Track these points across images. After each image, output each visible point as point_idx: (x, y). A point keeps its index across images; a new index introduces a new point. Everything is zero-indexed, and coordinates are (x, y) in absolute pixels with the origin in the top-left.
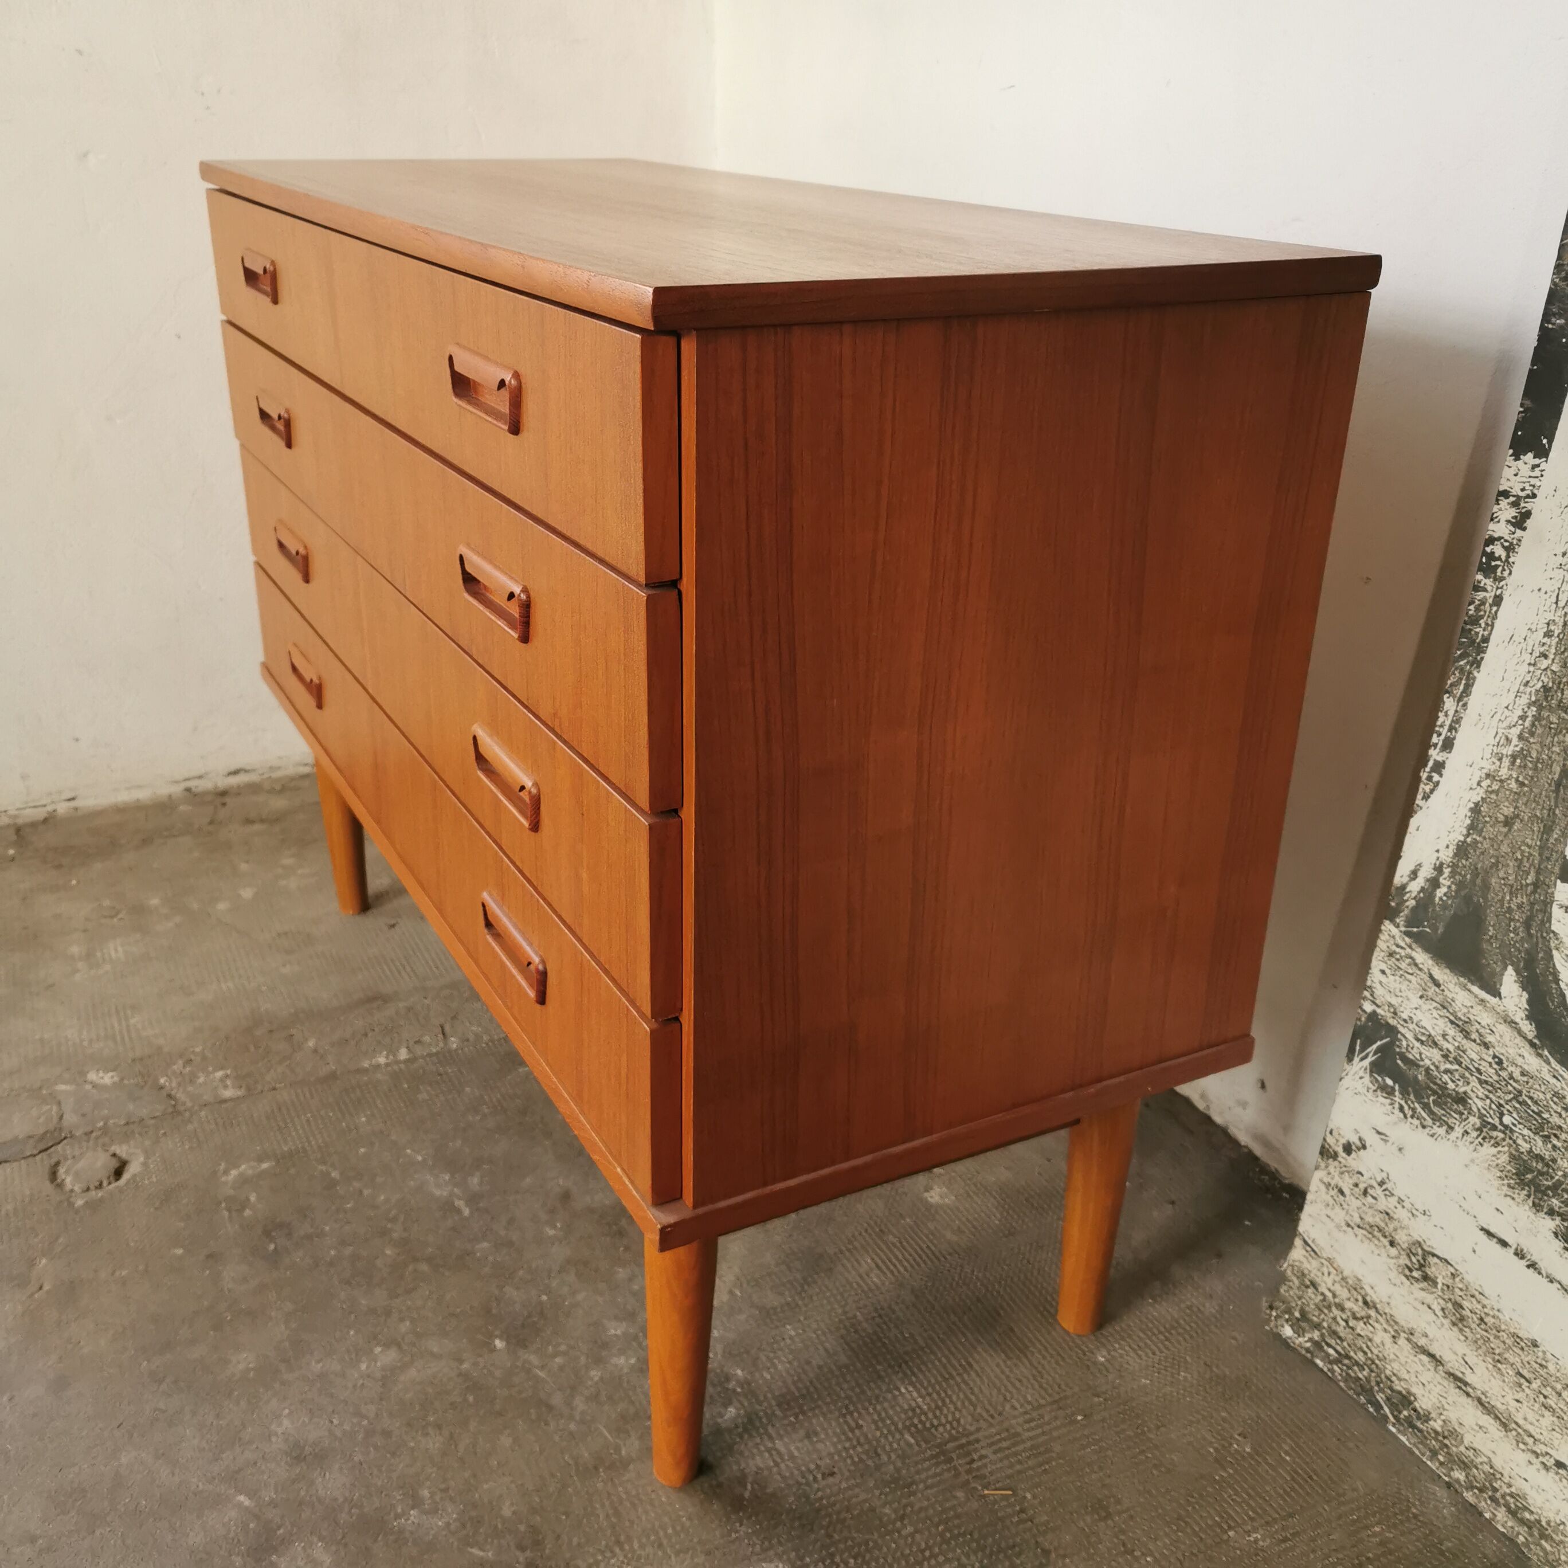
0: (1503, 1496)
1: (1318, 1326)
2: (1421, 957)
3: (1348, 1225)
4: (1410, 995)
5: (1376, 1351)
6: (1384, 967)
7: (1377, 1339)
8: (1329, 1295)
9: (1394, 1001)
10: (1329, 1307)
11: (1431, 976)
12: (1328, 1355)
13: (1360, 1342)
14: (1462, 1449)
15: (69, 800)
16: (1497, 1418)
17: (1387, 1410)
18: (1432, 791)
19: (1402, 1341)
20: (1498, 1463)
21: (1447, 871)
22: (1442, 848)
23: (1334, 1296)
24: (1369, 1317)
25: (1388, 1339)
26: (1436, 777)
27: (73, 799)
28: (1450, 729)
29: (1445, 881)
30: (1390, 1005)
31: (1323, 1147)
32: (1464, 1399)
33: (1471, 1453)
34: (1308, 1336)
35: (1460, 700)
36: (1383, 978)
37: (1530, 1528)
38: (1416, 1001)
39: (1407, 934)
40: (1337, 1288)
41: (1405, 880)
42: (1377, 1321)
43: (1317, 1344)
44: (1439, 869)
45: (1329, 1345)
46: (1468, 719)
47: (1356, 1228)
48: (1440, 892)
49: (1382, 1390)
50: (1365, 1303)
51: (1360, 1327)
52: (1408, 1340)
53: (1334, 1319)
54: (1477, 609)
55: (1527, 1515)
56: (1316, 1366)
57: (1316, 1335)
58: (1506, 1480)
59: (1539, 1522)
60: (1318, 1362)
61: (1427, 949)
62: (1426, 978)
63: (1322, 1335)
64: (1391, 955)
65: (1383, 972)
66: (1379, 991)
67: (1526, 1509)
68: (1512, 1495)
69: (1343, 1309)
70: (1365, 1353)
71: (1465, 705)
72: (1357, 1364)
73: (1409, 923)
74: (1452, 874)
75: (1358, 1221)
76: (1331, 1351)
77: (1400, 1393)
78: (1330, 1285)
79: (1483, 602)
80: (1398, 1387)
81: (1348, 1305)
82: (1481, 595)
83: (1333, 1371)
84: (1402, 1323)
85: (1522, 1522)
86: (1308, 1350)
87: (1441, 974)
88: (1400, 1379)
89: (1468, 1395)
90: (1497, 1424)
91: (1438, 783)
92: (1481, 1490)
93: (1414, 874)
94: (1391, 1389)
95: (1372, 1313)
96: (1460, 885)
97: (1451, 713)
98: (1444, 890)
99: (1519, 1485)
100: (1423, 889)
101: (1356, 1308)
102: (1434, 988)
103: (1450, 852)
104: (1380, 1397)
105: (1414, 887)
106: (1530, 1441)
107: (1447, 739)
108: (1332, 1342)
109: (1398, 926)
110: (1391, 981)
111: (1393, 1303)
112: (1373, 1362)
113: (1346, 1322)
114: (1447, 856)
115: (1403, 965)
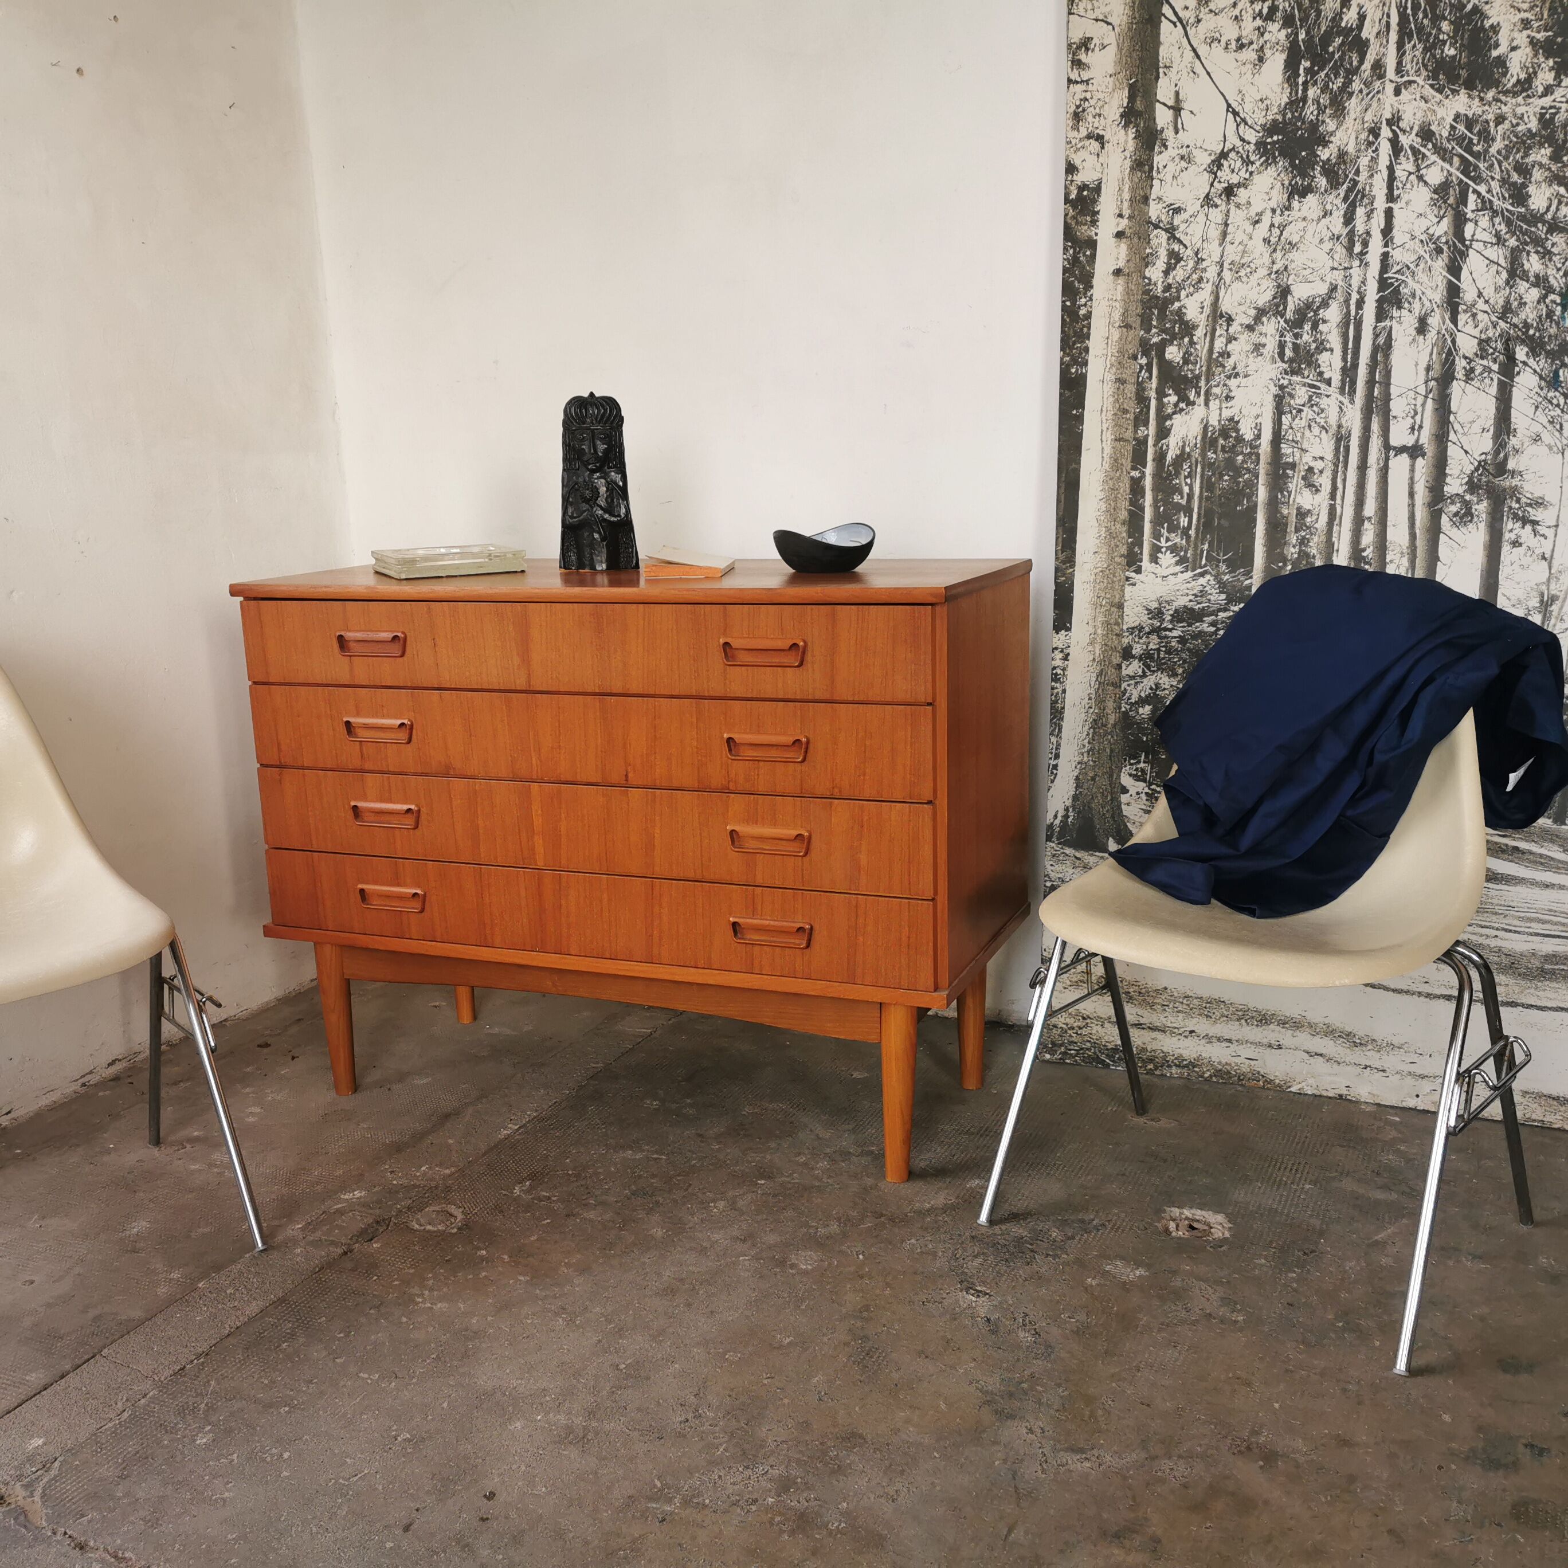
0: (1172, 1062)
1: (1061, 1045)
2: (1068, 851)
3: (1065, 988)
4: (1068, 869)
5: (1094, 1037)
6: (1051, 863)
7: (1094, 1032)
8: (1064, 1026)
9: (1060, 876)
10: (1066, 1032)
11: (1076, 857)
12: (1071, 1054)
13: (1086, 1038)
14: (1148, 1054)
15: (7, 1114)
16: (1159, 1030)
17: (1108, 1061)
18: (1055, 778)
19: (1107, 1025)
20: (1165, 1050)
21: (1071, 810)
22: (1066, 800)
23: (1067, 1024)
24: (1087, 1023)
25: (1099, 1028)
26: (1055, 772)
27: (9, 1112)
28: (1056, 749)
29: (1071, 814)
30: (1059, 878)
31: (1042, 959)
32: (1142, 1032)
33: (1153, 1053)
34: (1058, 1053)
35: (1058, 735)
36: (1052, 868)
37: (1188, 1067)
38: (1071, 871)
39: (1059, 844)
40: (1068, 1020)
41: (1052, 821)
42: (1092, 1023)
43: (1064, 1053)
44: (1067, 810)
45: (1070, 1050)
46: (1063, 743)
47: (1070, 988)
48: (1070, 820)
49: (1103, 1053)
50: (1084, 1018)
51: (1084, 1031)
52: (1109, 1022)
53: (1070, 1036)
54: (1056, 697)
55: (1185, 1063)
56: (1067, 1063)
57: (1063, 1049)
58: (1171, 1053)
59: (1190, 1062)
60: (1068, 1061)
61: (1070, 847)
62: (1073, 858)
63: (1066, 1048)
64: (1054, 856)
65: (1052, 865)
66: (1052, 875)
67: (1183, 1060)
68: (1176, 1059)
69: (1073, 1028)
70: (1089, 1041)
71: (1060, 738)
72: (1087, 1049)
73: (1058, 839)
74: (1074, 810)
75: (1069, 983)
76: (1072, 1052)
77: (1112, 1049)
78: (1064, 1021)
79: (1058, 693)
80: (1110, 1046)
81: (1075, 1025)
82: (1056, 691)
83: (1076, 1061)
84: (1103, 1016)
85: (1184, 1067)
86: (1060, 1059)
87: (1078, 854)
88: (1110, 1043)
89: (1143, 1028)
90: (1161, 1033)
91: (1056, 774)
92: (1162, 1066)
93: (1056, 817)
94: (1107, 1049)
95: (1088, 1021)
96: (1079, 813)
97: (1055, 743)
98: (1072, 818)
99: (1177, 1052)
100: (1061, 821)
101: (1079, 1024)
102: (1078, 862)
103: (1070, 801)
104: (1103, 1057)
105: (1057, 822)
106: (1176, 1030)
107: (1056, 754)
108: (1072, 1047)
109: (1053, 842)
110: (1057, 867)
111: (1097, 1010)
112: (1095, 1043)
113: (1077, 1033)
114: (1069, 803)
115: (1061, 858)
